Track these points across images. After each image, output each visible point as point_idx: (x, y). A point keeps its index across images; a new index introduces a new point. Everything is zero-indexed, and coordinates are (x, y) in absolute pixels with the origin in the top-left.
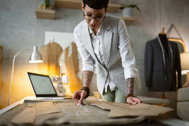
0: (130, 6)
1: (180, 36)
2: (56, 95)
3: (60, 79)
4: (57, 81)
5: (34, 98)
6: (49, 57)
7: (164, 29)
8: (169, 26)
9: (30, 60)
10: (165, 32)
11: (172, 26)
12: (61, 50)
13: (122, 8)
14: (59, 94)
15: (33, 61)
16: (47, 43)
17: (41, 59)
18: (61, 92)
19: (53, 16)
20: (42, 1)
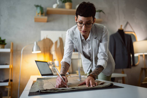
0: (98, 11)
1: (133, 30)
2: (52, 75)
3: (53, 63)
4: (51, 65)
5: (40, 77)
6: (44, 48)
7: (121, 26)
8: (125, 23)
9: (33, 51)
10: (123, 28)
11: (127, 23)
12: (52, 43)
14: (54, 74)
15: (35, 52)
16: (42, 38)
17: (40, 50)
18: (54, 72)
19: (46, 20)
20: (39, 10)
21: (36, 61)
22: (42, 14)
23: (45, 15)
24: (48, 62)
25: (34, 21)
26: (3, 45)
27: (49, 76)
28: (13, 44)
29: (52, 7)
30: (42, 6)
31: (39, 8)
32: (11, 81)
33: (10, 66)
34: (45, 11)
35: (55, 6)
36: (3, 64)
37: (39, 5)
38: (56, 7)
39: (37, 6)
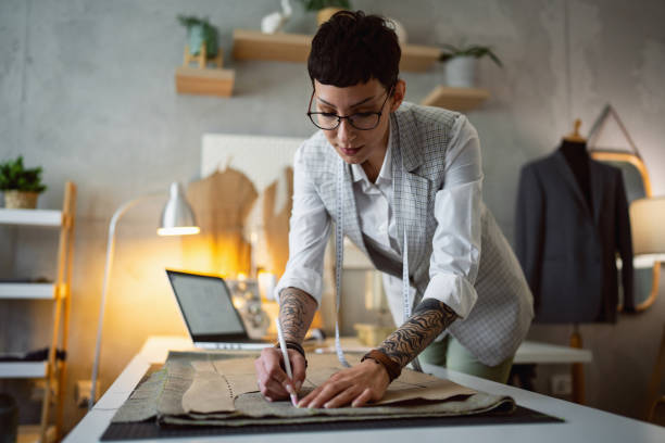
0: (468, 53)
1: (631, 143)
2: (242, 337)
3: (252, 285)
4: (243, 292)
6: (215, 214)
7: (578, 124)
8: (597, 112)
9: (161, 225)
10: (584, 133)
11: (607, 112)
12: (253, 194)
13: (445, 58)
14: (253, 333)
15: (170, 229)
16: (207, 169)
17: (195, 224)
18: (256, 325)
19: (229, 87)
20: (196, 42)
21: (170, 273)
22: (211, 56)
23: (226, 65)
24: (226, 279)
25: (172, 87)
26: (30, 195)
27: (228, 345)
28: (74, 190)
29: (259, 27)
30: (214, 22)
31: (197, 31)
32: (61, 355)
33: (58, 290)
34: (223, 45)
35: (270, 24)
36: (28, 281)
37: (200, 16)
38: (277, 30)
39: (191, 22)
